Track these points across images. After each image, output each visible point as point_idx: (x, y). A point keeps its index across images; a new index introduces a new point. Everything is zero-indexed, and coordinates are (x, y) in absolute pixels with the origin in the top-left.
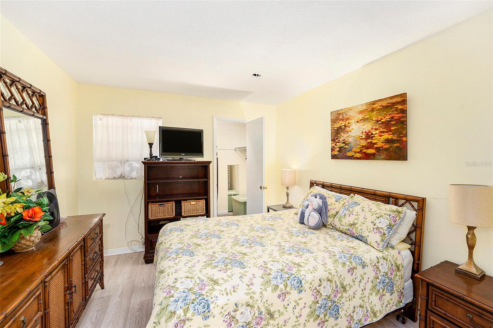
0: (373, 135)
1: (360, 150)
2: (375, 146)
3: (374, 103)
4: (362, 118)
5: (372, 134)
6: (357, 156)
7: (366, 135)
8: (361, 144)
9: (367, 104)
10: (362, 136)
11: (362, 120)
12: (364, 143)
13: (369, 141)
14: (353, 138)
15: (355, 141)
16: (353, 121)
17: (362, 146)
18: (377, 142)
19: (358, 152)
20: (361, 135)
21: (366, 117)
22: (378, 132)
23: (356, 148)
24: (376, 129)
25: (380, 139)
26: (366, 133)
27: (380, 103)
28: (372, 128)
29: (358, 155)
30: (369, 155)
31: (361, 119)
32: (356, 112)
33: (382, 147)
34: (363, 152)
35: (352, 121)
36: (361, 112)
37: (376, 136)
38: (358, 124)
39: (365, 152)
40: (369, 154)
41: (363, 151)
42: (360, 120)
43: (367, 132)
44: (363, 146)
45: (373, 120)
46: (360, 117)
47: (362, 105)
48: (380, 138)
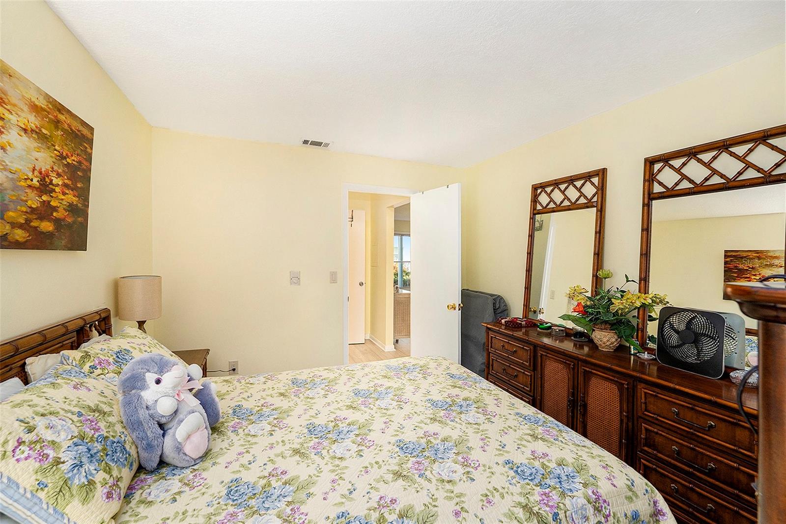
0: (53, 185)
1: (26, 220)
2: (55, 214)
3: (61, 109)
4: (36, 127)
5: (51, 183)
6: (18, 238)
7: (41, 181)
8: (29, 203)
9: (48, 97)
10: (32, 180)
11: (36, 132)
12: (34, 200)
13: (45, 198)
14: (10, 176)
15: (15, 188)
16: (13, 118)
17: (31, 207)
18: (59, 205)
19: (21, 226)
20: (30, 175)
21: (44, 131)
22: (60, 183)
23: (16, 210)
24: (59, 175)
25: (62, 200)
26: (40, 173)
27: (69, 120)
28: (53, 168)
29: (20, 235)
30: (42, 236)
31: (34, 127)
32: (23, 96)
33: (64, 220)
34: (31, 227)
35: (10, 116)
36: (35, 108)
37: (57, 189)
38: (25, 138)
39: (36, 228)
40: (42, 233)
41: (32, 224)
42: (32, 130)
43: (43, 172)
44: (33, 210)
45: (56, 150)
46: (33, 121)
47: (38, 90)
48: (63, 197)
